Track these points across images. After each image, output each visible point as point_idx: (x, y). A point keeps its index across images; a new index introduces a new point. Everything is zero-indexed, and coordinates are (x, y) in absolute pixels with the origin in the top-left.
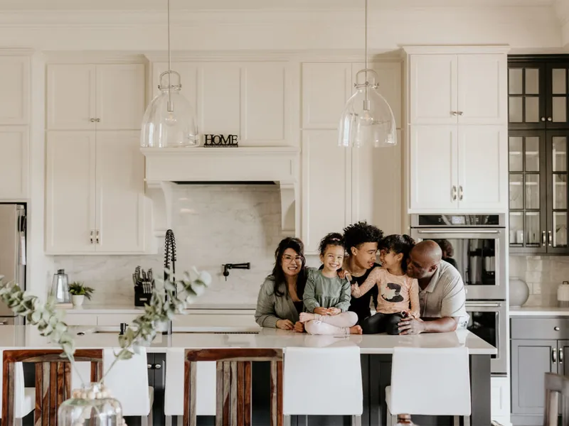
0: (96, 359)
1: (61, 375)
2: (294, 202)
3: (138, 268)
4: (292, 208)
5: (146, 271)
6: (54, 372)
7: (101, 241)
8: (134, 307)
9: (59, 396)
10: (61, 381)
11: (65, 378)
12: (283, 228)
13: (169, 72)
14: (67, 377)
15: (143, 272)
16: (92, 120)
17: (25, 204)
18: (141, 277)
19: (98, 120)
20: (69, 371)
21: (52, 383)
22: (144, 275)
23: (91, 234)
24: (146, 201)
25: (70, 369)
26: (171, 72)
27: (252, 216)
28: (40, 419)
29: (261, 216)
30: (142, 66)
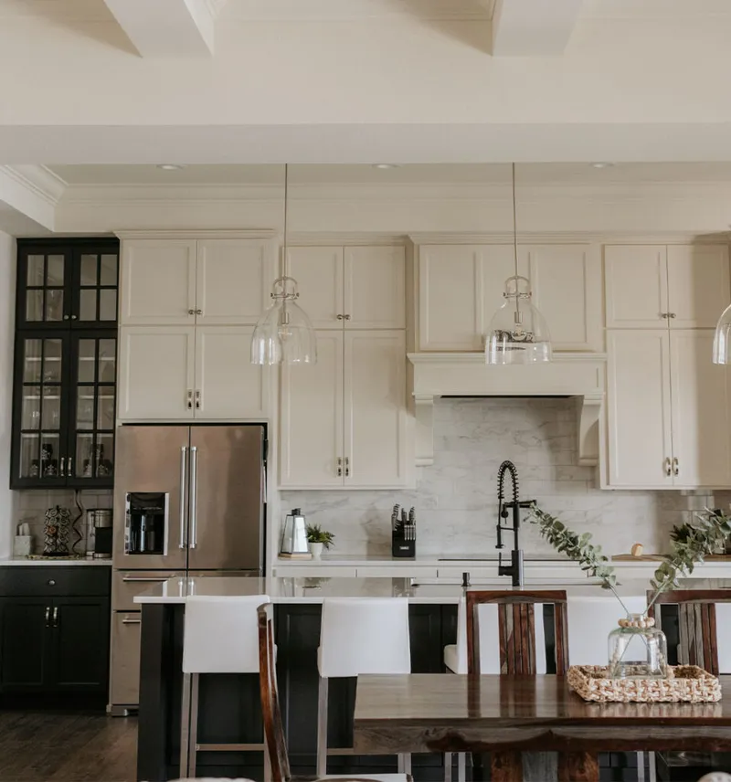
0: (560, 601)
1: (525, 617)
2: (598, 421)
3: (396, 507)
4: (595, 428)
5: (407, 511)
6: (518, 615)
7: (351, 472)
8: (391, 558)
9: (524, 639)
10: (524, 624)
11: (529, 621)
12: (582, 453)
13: (516, 278)
14: (531, 619)
15: (403, 513)
16: (339, 317)
17: (265, 425)
18: (400, 518)
19: (347, 317)
20: (533, 613)
21: (516, 625)
22: (403, 516)
23: (340, 463)
24: (407, 420)
25: (533, 611)
26: (519, 277)
27: (536, 438)
28: (505, 663)
29: (549, 438)
30: (401, 249)
